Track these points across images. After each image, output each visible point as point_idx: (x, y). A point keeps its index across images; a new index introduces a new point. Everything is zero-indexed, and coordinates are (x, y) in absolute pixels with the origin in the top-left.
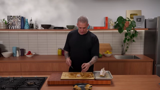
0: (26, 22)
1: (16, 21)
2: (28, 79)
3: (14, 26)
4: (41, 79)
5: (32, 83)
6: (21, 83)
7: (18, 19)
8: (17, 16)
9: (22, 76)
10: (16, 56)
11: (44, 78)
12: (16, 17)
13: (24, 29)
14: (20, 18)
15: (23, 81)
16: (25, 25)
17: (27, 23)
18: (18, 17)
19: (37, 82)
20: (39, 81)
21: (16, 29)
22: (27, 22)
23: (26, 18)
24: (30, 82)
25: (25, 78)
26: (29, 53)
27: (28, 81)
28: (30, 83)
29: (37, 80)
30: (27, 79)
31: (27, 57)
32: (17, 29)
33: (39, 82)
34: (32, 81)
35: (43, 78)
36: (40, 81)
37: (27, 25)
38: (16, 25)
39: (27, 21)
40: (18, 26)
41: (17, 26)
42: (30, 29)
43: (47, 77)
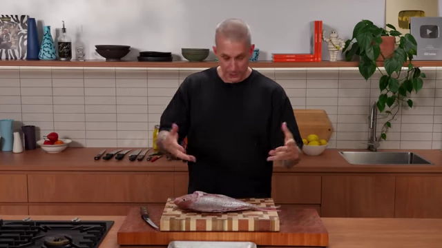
0: (44, 37)
1: (13, 32)
2: (48, 226)
3: (4, 50)
4: (93, 226)
5: (60, 242)
6: (26, 240)
7: (19, 25)
8: (16, 16)
9: (28, 216)
10: (12, 151)
11: (103, 224)
12: (12, 20)
13: (38, 59)
14: (26, 22)
15: (31, 235)
16: (42, 47)
17: (46, 41)
18: (19, 19)
19: (78, 238)
20: (85, 234)
21: (12, 58)
22: (47, 36)
23: (46, 24)
24: (54, 238)
25: (39, 223)
26: (53, 139)
27: (50, 235)
28: (55, 241)
29: (78, 232)
30: (45, 227)
31: (46, 152)
32: (16, 58)
33: (85, 238)
34: (62, 234)
35: (99, 226)
36: (88, 233)
37: (46, 45)
38: (12, 46)
39: (48, 32)
40: (19, 51)
41: (16, 51)
42: (56, 59)
43: (113, 223)
